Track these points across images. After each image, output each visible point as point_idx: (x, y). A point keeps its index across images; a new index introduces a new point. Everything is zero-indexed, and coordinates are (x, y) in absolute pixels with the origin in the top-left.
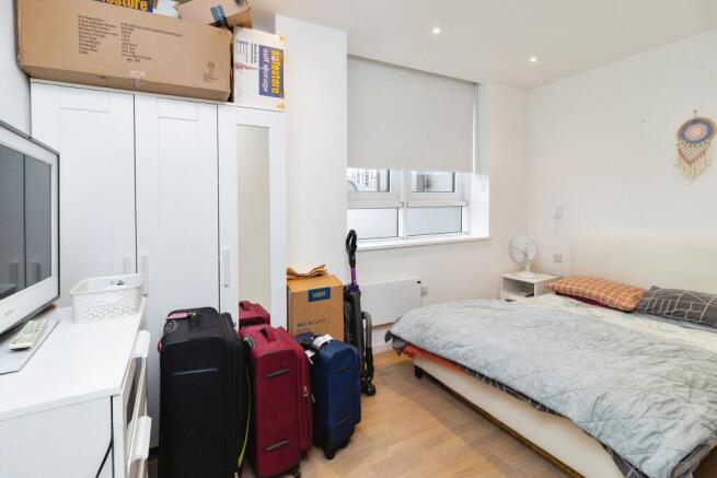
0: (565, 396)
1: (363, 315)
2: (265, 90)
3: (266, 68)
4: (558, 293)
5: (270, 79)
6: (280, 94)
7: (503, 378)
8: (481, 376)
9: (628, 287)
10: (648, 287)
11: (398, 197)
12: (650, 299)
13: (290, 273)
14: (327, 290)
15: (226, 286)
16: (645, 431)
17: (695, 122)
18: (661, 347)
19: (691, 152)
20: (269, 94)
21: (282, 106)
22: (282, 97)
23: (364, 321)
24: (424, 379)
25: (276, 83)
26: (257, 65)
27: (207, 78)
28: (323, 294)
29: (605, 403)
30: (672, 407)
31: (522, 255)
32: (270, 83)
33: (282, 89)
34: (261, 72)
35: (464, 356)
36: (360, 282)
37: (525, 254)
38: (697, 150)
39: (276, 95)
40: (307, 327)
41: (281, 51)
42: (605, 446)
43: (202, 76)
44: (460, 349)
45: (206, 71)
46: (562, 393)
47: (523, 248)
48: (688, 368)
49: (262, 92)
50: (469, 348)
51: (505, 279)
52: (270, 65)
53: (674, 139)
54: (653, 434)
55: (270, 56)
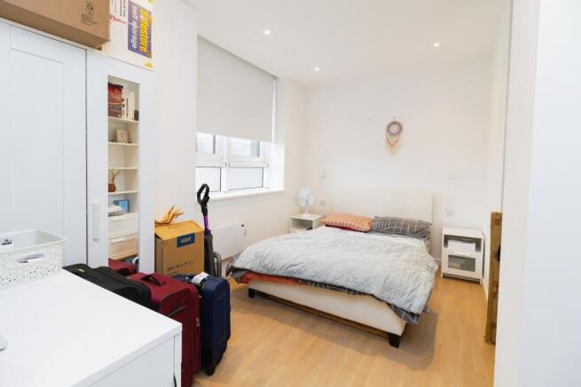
0: (368, 282)
1: (215, 255)
2: (134, 46)
3: (134, 24)
4: (327, 225)
5: (138, 37)
6: (148, 54)
7: (329, 280)
8: (311, 282)
9: (364, 218)
10: (373, 218)
11: (222, 158)
12: (376, 224)
13: (156, 223)
14: (193, 236)
15: (95, 240)
16: (409, 290)
17: (394, 123)
18: (398, 247)
19: (393, 140)
20: (137, 51)
21: (149, 65)
22: (150, 57)
23: (215, 259)
24: (257, 298)
25: (144, 42)
26: (126, 19)
27: (85, 19)
28: (189, 239)
29: (389, 280)
30: (416, 275)
31: (305, 203)
32: (138, 41)
33: (149, 48)
34: (130, 28)
35: (299, 272)
36: (210, 228)
37: (307, 202)
38: (395, 139)
39: (144, 54)
40: (176, 269)
41: (150, 13)
42: (389, 305)
43: (80, 17)
44: (294, 268)
45: (85, 12)
46: (366, 280)
47: (305, 197)
48: (412, 255)
49: (130, 47)
50: (301, 265)
51: (293, 219)
52: (139, 23)
53: (384, 132)
54: (411, 292)
55: (139, 14)
